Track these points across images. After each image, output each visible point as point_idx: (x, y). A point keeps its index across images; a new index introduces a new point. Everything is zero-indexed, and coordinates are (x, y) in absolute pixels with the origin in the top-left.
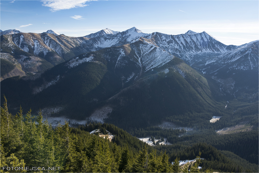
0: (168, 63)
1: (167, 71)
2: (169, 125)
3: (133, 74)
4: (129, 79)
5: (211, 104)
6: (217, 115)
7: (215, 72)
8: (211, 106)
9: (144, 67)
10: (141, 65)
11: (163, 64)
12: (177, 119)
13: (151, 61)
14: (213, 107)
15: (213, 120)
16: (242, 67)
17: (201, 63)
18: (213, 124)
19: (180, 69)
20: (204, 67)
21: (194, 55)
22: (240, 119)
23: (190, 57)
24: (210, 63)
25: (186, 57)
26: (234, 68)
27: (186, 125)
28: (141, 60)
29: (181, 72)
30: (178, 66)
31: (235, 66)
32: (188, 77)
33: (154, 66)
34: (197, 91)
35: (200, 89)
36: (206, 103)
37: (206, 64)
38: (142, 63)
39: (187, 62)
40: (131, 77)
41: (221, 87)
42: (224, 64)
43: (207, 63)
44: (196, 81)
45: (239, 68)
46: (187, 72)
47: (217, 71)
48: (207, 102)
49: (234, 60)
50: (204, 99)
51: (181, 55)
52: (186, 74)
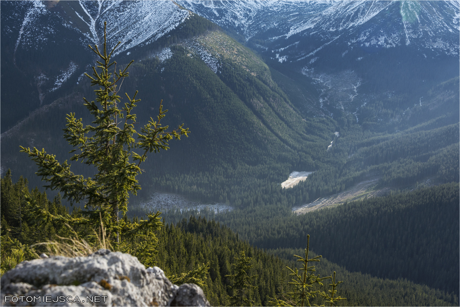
0: (172, 32)
1: (166, 54)
2: (170, 202)
3: (73, 68)
4: (59, 82)
5: (291, 141)
6: (300, 167)
7: (312, 57)
8: (289, 145)
9: (105, 47)
10: (96, 41)
11: (160, 35)
12: (191, 184)
13: (127, 29)
14: (295, 148)
15: (292, 181)
16: (382, 40)
17: (274, 32)
18: (289, 191)
19: (205, 48)
20: (283, 42)
21: (258, 11)
22: (358, 173)
23: (246, 15)
24: (298, 31)
25: (235, 18)
26: (359, 43)
27: (215, 200)
28: (98, 26)
29: (207, 57)
30: (200, 39)
31: (362, 38)
32: (227, 71)
33: (134, 43)
34: (250, 106)
35: (259, 103)
36: (275, 137)
37: (288, 35)
38: (99, 33)
39: (230, 29)
40: (66, 76)
41: (323, 97)
42: (336, 33)
43: (292, 32)
44: (249, 80)
45: (373, 42)
46: (226, 57)
47: (317, 54)
48: (277, 135)
49: (362, 21)
50: (269, 128)
51: (219, 11)
52: (221, 61)
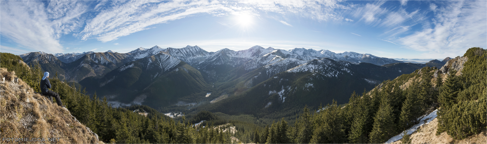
0: (178, 65)
1: (177, 70)
2: (182, 103)
3: (158, 73)
4: (155, 77)
5: (206, 86)
6: (209, 92)
7: (205, 68)
9: (164, 69)
10: (161, 67)
11: (175, 66)
12: (186, 99)
13: (168, 65)
14: (206, 88)
15: (208, 95)
16: (218, 63)
17: (196, 63)
18: (208, 98)
19: (185, 68)
20: (199, 65)
21: (192, 59)
22: (221, 92)
23: (190, 60)
24: (201, 63)
25: (188, 61)
26: (214, 64)
27: (192, 102)
28: (162, 64)
29: (186, 70)
30: (183, 66)
31: (214, 63)
32: (190, 72)
33: (169, 68)
34: (196, 79)
35: (198, 79)
36: (202, 86)
37: (199, 64)
39: (188, 64)
40: (156, 75)
41: (209, 76)
42: (209, 62)
43: (200, 63)
44: (195, 74)
45: (217, 64)
46: (189, 69)
47: (206, 67)
48: (202, 85)
49: (213, 60)
50: (201, 84)
51: (184, 60)
52: (188, 70)
